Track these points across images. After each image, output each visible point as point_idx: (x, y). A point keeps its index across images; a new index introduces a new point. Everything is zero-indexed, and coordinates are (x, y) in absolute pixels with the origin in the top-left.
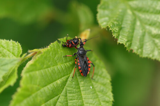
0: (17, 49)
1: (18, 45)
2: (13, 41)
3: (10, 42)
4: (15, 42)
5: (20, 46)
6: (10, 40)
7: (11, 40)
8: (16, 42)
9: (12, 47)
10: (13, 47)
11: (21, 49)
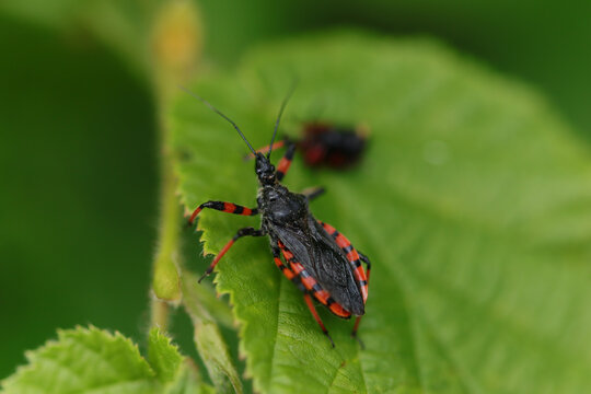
0: (88, 355)
1: (80, 339)
2: (42, 350)
3: (32, 368)
4: (50, 344)
5: (89, 332)
6: (25, 362)
7: (31, 355)
8: (55, 337)
9: (64, 374)
10: (68, 363)
11: (110, 337)
